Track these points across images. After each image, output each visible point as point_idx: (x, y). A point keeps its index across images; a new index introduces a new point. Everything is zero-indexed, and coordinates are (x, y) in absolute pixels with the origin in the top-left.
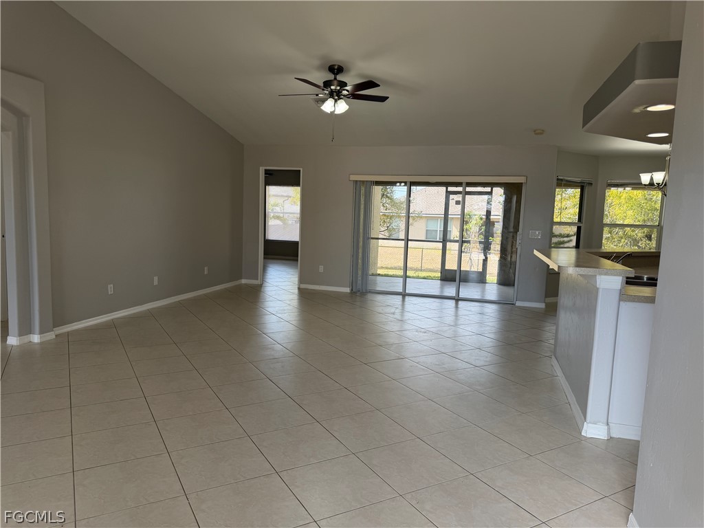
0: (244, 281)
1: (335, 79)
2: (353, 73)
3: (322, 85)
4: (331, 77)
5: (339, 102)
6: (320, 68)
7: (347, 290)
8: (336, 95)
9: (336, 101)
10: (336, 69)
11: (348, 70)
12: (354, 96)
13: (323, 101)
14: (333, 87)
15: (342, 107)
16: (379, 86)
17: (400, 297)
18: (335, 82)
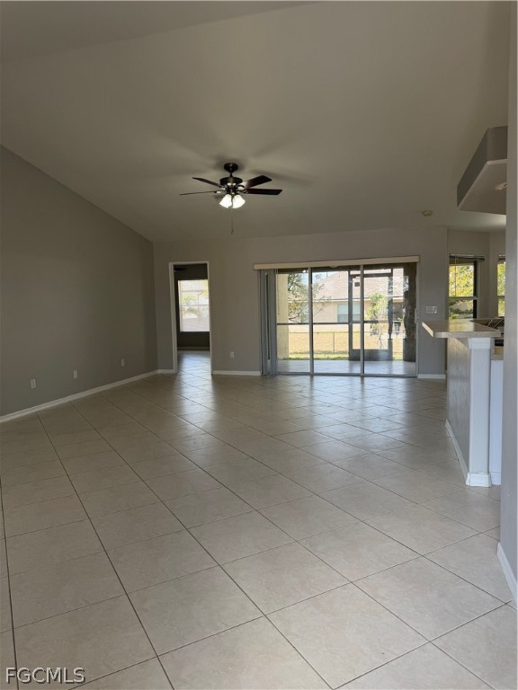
0: (159, 371)
1: (231, 176)
2: (247, 170)
3: (219, 183)
4: (227, 174)
5: (236, 197)
6: (216, 167)
7: (258, 373)
8: (233, 191)
9: (233, 197)
10: (231, 167)
11: (243, 167)
12: (250, 191)
13: (221, 197)
14: (229, 184)
15: (239, 202)
16: (270, 180)
17: (308, 377)
18: (231, 180)
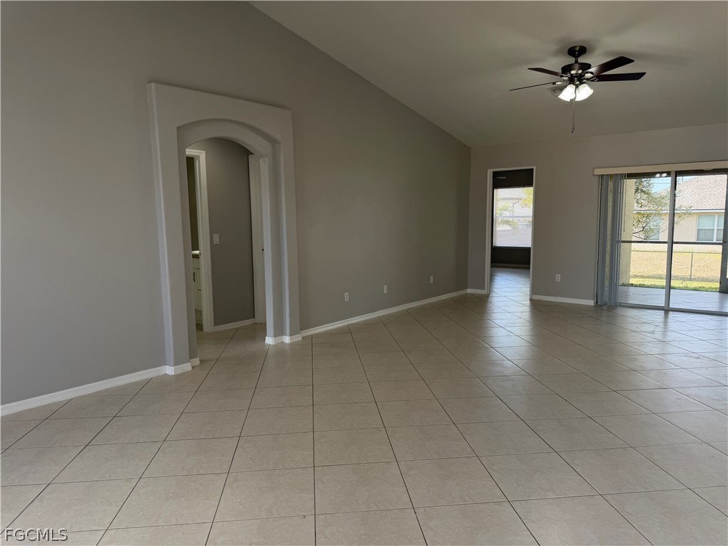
0: (469, 291)
1: (576, 62)
2: (598, 52)
3: (560, 71)
4: (571, 60)
5: (581, 87)
6: (557, 53)
7: (591, 303)
8: (578, 80)
9: (577, 86)
10: (577, 51)
11: (593, 49)
12: (600, 77)
13: (561, 89)
14: (573, 72)
15: (585, 92)
16: (633, 61)
17: (662, 313)
18: (577, 66)
